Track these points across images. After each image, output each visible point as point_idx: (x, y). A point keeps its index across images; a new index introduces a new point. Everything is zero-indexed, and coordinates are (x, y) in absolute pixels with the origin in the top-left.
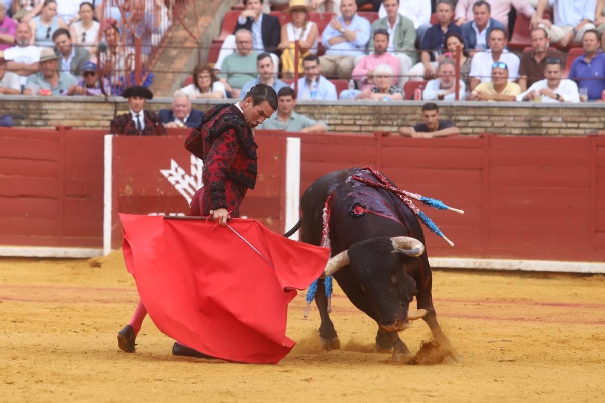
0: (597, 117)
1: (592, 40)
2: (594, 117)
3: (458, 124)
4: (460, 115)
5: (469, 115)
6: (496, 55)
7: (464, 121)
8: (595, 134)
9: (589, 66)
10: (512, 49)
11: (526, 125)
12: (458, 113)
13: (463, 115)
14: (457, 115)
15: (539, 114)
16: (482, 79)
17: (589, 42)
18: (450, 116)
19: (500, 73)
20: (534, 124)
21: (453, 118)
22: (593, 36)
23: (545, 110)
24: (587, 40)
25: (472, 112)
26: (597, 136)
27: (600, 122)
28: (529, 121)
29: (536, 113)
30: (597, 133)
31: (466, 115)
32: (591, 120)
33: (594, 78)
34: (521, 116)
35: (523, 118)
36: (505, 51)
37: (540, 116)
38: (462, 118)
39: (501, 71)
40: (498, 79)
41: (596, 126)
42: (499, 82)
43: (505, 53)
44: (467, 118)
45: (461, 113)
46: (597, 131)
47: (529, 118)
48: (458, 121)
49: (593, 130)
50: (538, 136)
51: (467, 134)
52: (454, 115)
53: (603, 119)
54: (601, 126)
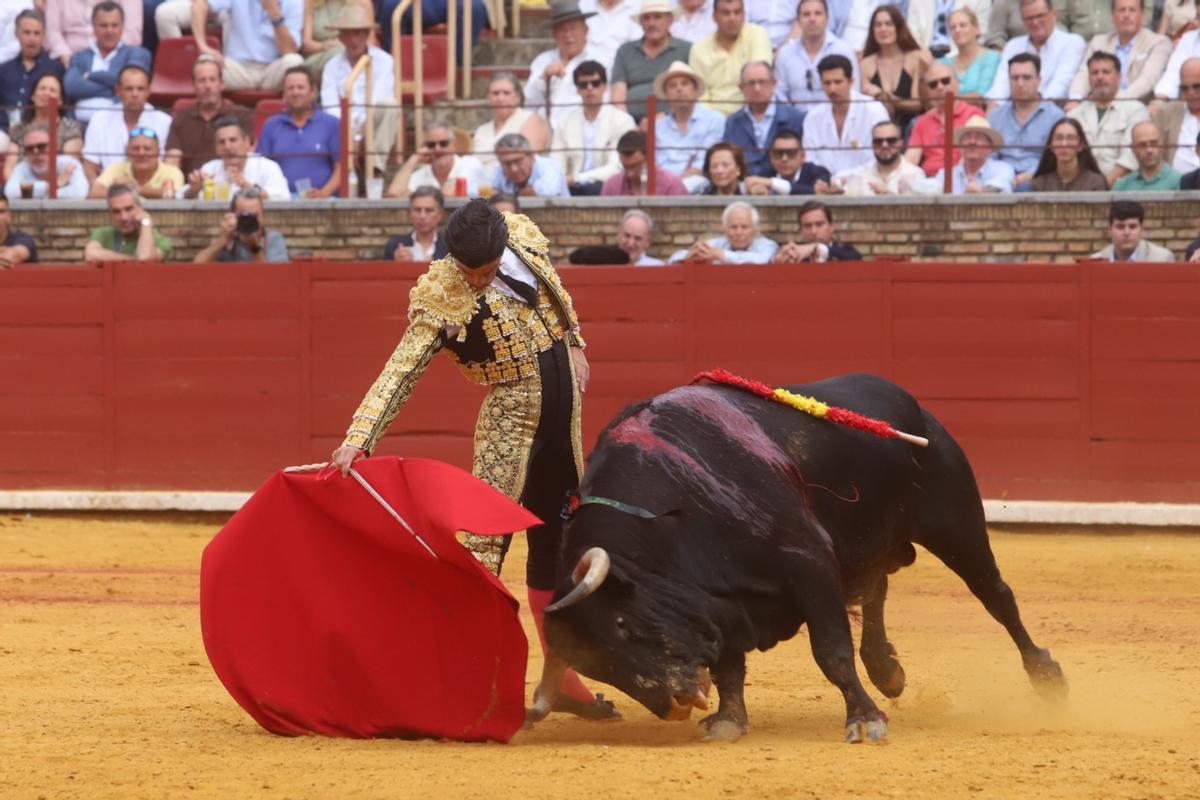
0: (309, 226)
1: (300, 87)
2: (304, 226)
3: (56, 243)
4: (59, 226)
5: (76, 226)
6: (132, 115)
7: (67, 237)
8: (307, 257)
9: (300, 132)
10: (161, 102)
11: (181, 242)
12: (56, 222)
13: (64, 226)
14: (53, 226)
15: (204, 222)
17: (296, 91)
18: (41, 229)
19: (147, 148)
20: (196, 241)
21: (46, 232)
22: (300, 78)
23: (215, 215)
24: (292, 88)
25: (81, 221)
26: (310, 261)
27: (316, 235)
28: (187, 236)
29: (200, 220)
30: (311, 255)
31: (71, 226)
32: (298, 231)
33: (313, 155)
34: (172, 226)
35: (174, 231)
36: (148, 106)
37: (207, 226)
38: (63, 231)
39: (148, 143)
40: (141, 158)
41: (307, 242)
42: (144, 166)
43: (149, 111)
44: (71, 232)
45: (61, 223)
46: (310, 251)
47: (187, 229)
48: (57, 237)
49: (302, 251)
51: (72, 261)
52: (47, 226)
53: (321, 230)
54: (318, 242)
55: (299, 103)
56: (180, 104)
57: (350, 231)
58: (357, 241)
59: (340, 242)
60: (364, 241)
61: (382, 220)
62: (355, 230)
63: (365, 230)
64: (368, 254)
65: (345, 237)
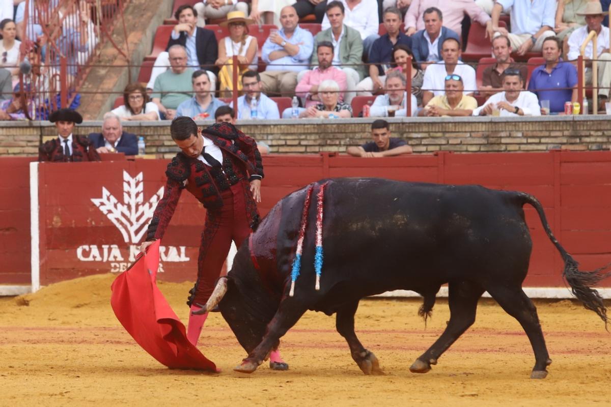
0: (559, 130)
1: (552, 49)
2: (556, 131)
3: (410, 142)
4: (412, 132)
5: (422, 132)
6: (450, 68)
7: (417, 138)
8: (558, 149)
9: (550, 76)
10: (467, 60)
11: (484, 141)
12: (410, 130)
13: (415, 132)
14: (409, 132)
15: (497, 130)
16: (435, 93)
17: (549, 50)
18: (402, 134)
19: (454, 86)
20: (492, 140)
21: (405, 135)
22: (553, 44)
23: (503, 124)
24: (547, 49)
25: (425, 129)
26: (560, 151)
27: (563, 136)
28: (487, 137)
29: (494, 128)
30: (561, 148)
31: (419, 132)
32: (553, 134)
33: (556, 89)
35: (480, 134)
36: (459, 62)
37: (499, 132)
38: (414, 135)
39: (456, 83)
40: (453, 92)
41: (558, 140)
42: (453, 96)
43: (460, 65)
44: (419, 135)
45: (414, 130)
46: (560, 145)
47: (487, 133)
48: (411, 138)
49: (555, 145)
50: (496, 153)
51: (421, 152)
52: (406, 132)
53: (566, 133)
54: (565, 140)
55: (551, 58)
56: (483, 60)
57: (583, 133)
58: (588, 140)
59: (578, 140)
60: (592, 139)
61: (602, 128)
62: (587, 133)
63: (592, 133)
64: (594, 147)
65: (580, 137)
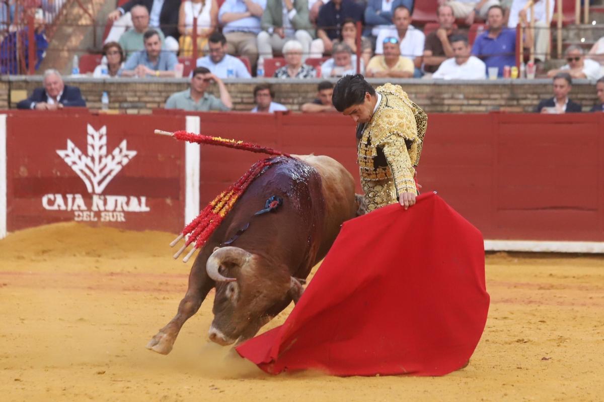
0: (498, 93)
1: (497, 16)
2: (495, 93)
6: (402, 32)
8: (496, 110)
11: (427, 102)
15: (440, 91)
17: (495, 18)
19: (392, 48)
20: (436, 101)
22: (497, 12)
23: (446, 87)
24: (492, 17)
26: (498, 113)
27: (502, 98)
28: (431, 98)
29: (437, 90)
30: (499, 109)
32: (493, 96)
34: (422, 93)
35: (424, 95)
36: (411, 27)
37: (442, 93)
39: (393, 46)
41: (498, 102)
42: (391, 57)
43: (411, 30)
46: (498, 107)
47: (431, 95)
49: (494, 107)
53: (505, 96)
54: (503, 102)
55: (496, 26)
56: (428, 26)
57: (521, 96)
58: (524, 102)
59: (515, 103)
60: (528, 102)
61: (539, 91)
62: (524, 96)
63: (529, 96)
64: (530, 109)
65: (518, 100)
